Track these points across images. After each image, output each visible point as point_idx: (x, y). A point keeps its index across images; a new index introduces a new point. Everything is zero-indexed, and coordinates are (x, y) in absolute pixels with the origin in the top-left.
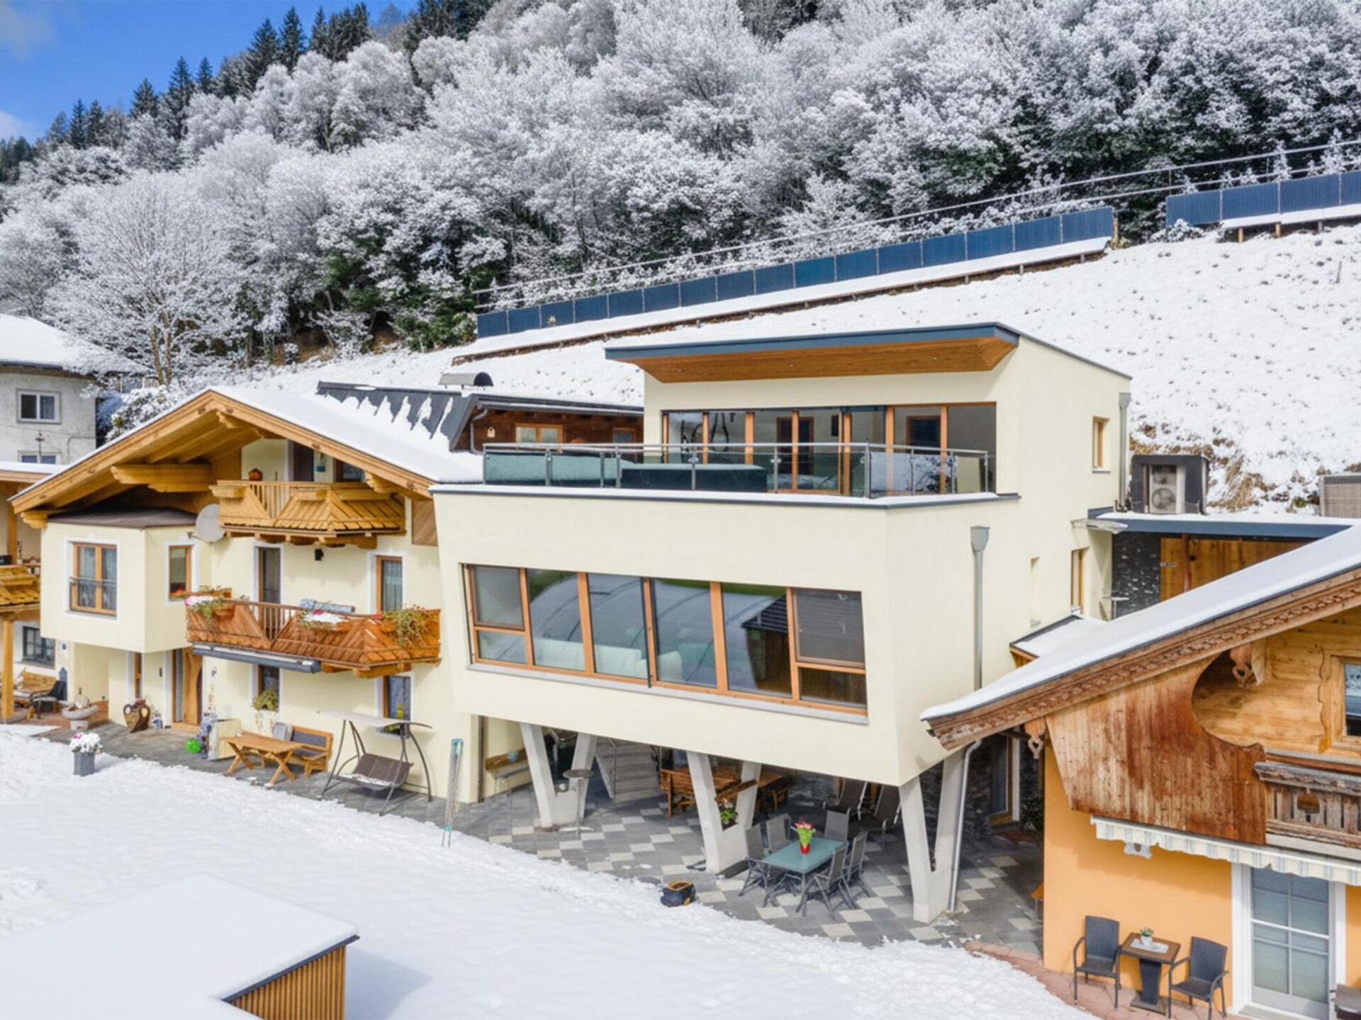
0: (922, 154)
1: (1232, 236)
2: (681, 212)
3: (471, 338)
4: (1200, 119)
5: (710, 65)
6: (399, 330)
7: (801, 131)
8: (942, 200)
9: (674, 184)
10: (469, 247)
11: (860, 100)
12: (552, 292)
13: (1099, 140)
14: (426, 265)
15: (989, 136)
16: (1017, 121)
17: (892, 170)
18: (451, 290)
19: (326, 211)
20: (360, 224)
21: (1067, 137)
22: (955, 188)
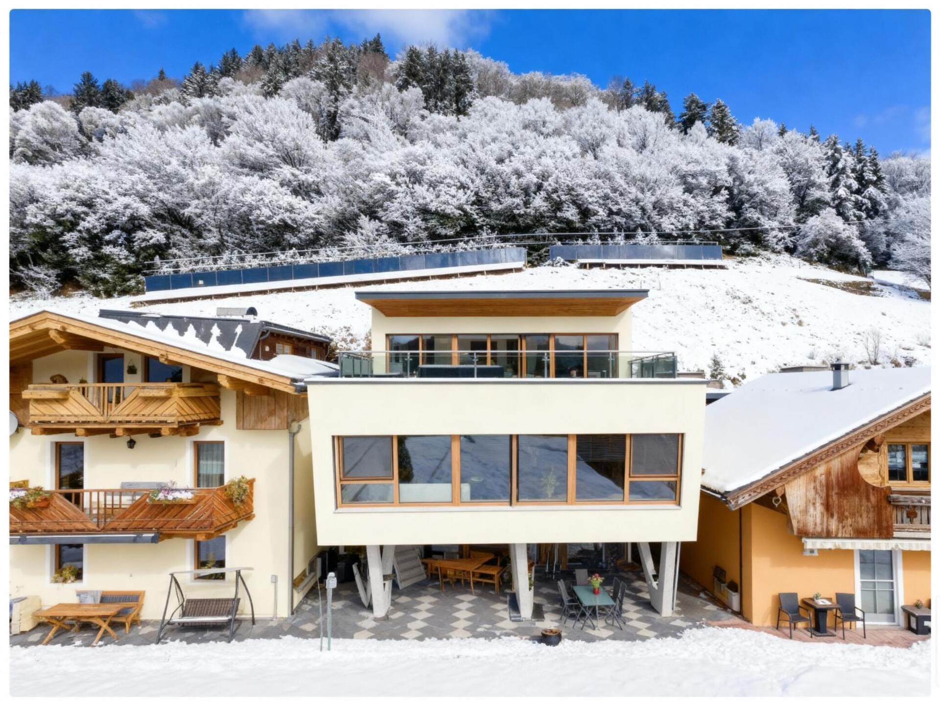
0: (424, 212)
1: (583, 266)
2: (285, 227)
3: (140, 292)
4: (559, 214)
5: (298, 148)
6: (84, 282)
7: (352, 192)
8: (434, 237)
9: (282, 211)
10: (140, 234)
11: (388, 180)
12: (200, 266)
13: (513, 217)
14: (108, 243)
15: (460, 208)
16: (473, 203)
17: (407, 218)
18: (126, 259)
19: (33, 200)
20: (60, 210)
21: (499, 214)
22: (443, 231)
